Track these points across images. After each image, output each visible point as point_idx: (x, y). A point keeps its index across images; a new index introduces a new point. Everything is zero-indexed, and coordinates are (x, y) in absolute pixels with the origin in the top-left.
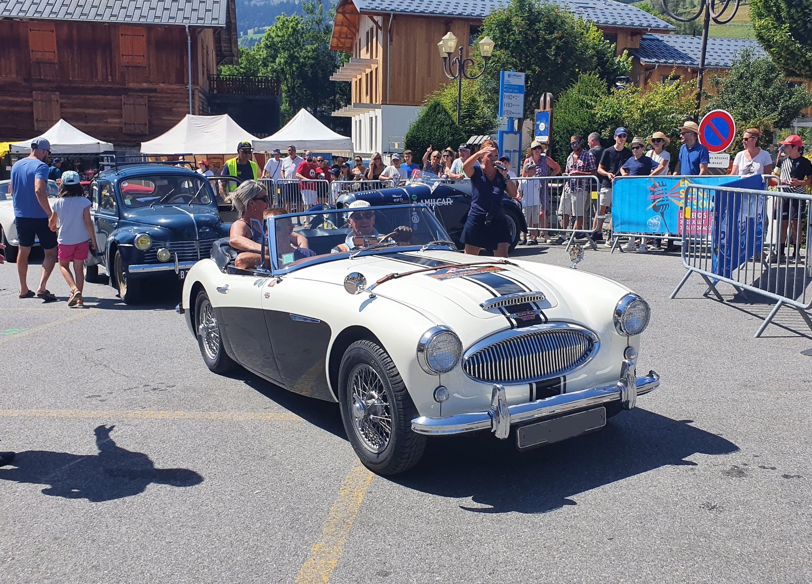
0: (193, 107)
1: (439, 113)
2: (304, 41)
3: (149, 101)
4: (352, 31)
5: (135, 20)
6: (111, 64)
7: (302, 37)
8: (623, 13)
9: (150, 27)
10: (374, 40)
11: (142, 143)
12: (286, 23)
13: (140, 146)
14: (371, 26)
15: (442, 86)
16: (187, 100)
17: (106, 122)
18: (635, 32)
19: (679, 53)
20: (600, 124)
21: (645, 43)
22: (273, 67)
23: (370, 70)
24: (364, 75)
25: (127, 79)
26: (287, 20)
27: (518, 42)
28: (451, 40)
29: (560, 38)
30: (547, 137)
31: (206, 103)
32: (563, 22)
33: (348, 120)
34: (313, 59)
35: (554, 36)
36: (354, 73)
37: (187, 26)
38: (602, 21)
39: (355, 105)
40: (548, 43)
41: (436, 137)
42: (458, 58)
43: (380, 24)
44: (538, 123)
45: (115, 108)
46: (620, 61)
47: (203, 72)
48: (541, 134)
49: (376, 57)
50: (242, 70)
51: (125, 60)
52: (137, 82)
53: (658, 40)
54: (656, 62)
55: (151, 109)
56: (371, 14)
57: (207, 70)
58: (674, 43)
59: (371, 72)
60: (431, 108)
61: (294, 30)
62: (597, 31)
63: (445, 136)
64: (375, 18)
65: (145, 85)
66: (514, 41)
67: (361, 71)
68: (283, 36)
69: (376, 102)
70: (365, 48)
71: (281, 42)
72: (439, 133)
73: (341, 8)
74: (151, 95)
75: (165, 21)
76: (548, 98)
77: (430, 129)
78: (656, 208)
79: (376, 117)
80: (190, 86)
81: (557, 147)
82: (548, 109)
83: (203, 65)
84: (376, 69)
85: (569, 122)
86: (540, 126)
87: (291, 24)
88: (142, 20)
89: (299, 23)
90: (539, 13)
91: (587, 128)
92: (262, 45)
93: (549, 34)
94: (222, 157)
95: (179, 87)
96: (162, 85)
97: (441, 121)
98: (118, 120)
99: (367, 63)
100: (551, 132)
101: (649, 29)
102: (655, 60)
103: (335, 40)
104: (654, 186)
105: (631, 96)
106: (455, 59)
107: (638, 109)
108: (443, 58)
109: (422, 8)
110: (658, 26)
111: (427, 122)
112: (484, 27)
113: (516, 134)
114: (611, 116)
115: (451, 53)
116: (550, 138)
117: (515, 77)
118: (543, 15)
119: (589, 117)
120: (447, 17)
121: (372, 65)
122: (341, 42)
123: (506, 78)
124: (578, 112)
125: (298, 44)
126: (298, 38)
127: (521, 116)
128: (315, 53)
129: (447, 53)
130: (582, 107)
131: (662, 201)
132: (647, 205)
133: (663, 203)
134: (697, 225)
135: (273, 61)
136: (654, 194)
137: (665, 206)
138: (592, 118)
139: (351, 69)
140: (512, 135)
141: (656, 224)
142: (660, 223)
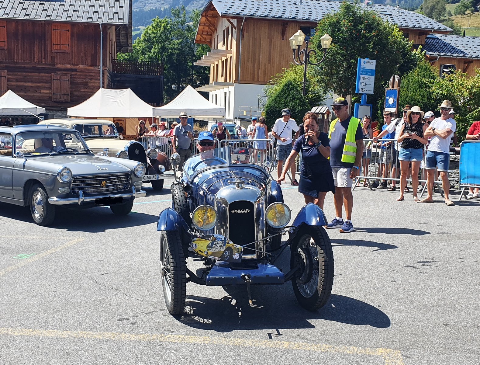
0: (103, 83)
1: (291, 90)
2: (171, 37)
3: (71, 78)
4: (212, 30)
5: (64, 19)
6: (45, 50)
7: (170, 34)
8: (413, 19)
9: (74, 24)
10: (230, 36)
11: (68, 108)
12: (159, 23)
13: (67, 109)
14: (227, 26)
16: (98, 78)
17: (40, 93)
18: (422, 33)
19: (454, 49)
20: (435, 100)
21: (429, 41)
23: (225, 58)
24: (220, 62)
25: (55, 61)
26: (160, 21)
27: (345, 38)
28: (300, 36)
29: (377, 36)
30: (395, 109)
31: (110, 80)
32: (378, 24)
33: (208, 93)
34: (178, 49)
35: (373, 33)
36: (213, 60)
37: (100, 24)
38: (399, 24)
39: (213, 84)
40: (368, 40)
42: (304, 50)
43: (235, 24)
44: (387, 98)
45: (46, 82)
46: (416, 53)
47: (110, 57)
48: (390, 106)
49: (231, 48)
50: (127, 57)
51: (55, 48)
52: (63, 64)
53: (438, 38)
54: (438, 55)
55: (72, 83)
56: (228, 17)
57: (112, 56)
58: (451, 41)
59: (227, 60)
60: (285, 86)
61: (165, 28)
62: (399, 31)
63: (296, 107)
64: (231, 20)
65: (68, 66)
66: (342, 37)
67: (217, 59)
68: (157, 32)
69: (230, 81)
70: (222, 42)
71: (155, 37)
72: (292, 104)
73: (205, 13)
74: (73, 73)
75: (84, 20)
76: (396, 80)
77: (284, 101)
79: (230, 92)
80: (101, 68)
82: (396, 87)
83: (110, 52)
84: (231, 57)
85: (411, 98)
86: (389, 100)
87: (163, 25)
88: (69, 19)
89: (168, 24)
90: (361, 18)
91: (426, 103)
92: (142, 39)
93: (368, 33)
94: (124, 119)
95: (93, 68)
96: (81, 66)
97: (293, 96)
98: (48, 91)
99: (223, 53)
100: (398, 105)
101: (433, 30)
102: (437, 53)
103: (199, 36)
105: (460, 79)
106: (302, 50)
107: (467, 89)
108: (293, 49)
109: (266, 14)
110: (439, 28)
111: (283, 96)
112: (319, 27)
113: (368, 106)
114: (446, 94)
115: (300, 46)
116: (397, 110)
117: (369, 63)
118: (363, 19)
119: (427, 95)
120: (284, 20)
121: (227, 54)
122: (203, 38)
123: (362, 64)
124: (418, 91)
125: (167, 39)
126: (167, 35)
127: (372, 93)
128: (180, 46)
129: (297, 46)
130: (421, 86)
135: (150, 51)
138: (429, 95)
139: (212, 57)
140: (365, 107)
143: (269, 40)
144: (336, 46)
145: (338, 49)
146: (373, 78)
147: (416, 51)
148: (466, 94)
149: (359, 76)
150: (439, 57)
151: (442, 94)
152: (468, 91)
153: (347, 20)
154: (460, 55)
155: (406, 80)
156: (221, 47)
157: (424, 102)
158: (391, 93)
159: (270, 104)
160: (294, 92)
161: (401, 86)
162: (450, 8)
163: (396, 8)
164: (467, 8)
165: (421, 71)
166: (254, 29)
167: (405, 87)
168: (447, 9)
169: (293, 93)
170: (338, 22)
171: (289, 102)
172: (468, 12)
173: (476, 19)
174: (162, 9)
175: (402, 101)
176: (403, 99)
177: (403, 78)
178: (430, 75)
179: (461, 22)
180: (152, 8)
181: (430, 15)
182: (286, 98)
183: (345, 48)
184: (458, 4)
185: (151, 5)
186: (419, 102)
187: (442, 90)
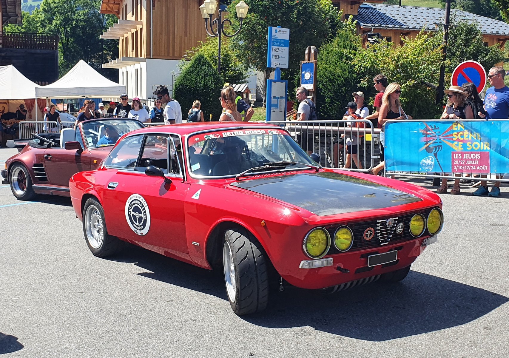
1: (203, 65)
2: (76, 7)
10: (139, 5)
18: (354, 2)
20: (359, 74)
22: (50, 28)
23: (135, 30)
24: (130, 34)
27: (265, 7)
28: (212, 3)
29: (301, 4)
30: (312, 85)
33: (118, 70)
34: (84, 21)
35: (297, 2)
36: (121, 33)
39: (123, 59)
40: (290, 8)
41: (202, 85)
42: (217, 19)
44: (303, 72)
48: (306, 82)
49: (141, 19)
50: (23, 30)
53: (372, 8)
54: (372, 26)
58: (385, 11)
59: (137, 32)
60: (196, 60)
63: (209, 85)
66: (261, 6)
67: (126, 31)
69: (141, 56)
70: (131, 12)
71: (57, 7)
72: (204, 82)
76: (312, 51)
77: (195, 78)
78: (429, 149)
79: (141, 69)
82: (312, 60)
84: (141, 29)
85: (331, 73)
86: (305, 75)
91: (348, 77)
92: (41, 9)
93: (291, 1)
97: (205, 72)
99: (133, 24)
100: (316, 81)
102: (371, 24)
103: (105, 5)
104: (427, 130)
105: (385, 49)
106: (215, 20)
107: (393, 61)
108: (204, 19)
111: (193, 72)
113: (282, 82)
114: (369, 67)
115: (212, 14)
116: (316, 87)
117: (281, 32)
119: (349, 68)
121: (137, 26)
122: (109, 7)
123: (273, 33)
124: (338, 63)
125: (71, 9)
126: (71, 5)
128: (86, 17)
129: (209, 14)
130: (341, 58)
131: (435, 143)
132: (419, 147)
133: (437, 144)
134: (471, 165)
135: (50, 23)
136: (427, 137)
137: (438, 148)
138: (351, 68)
139: (119, 29)
140: (278, 84)
141: (430, 164)
142: (433, 163)
143: (184, 9)
144: (256, 15)
145: (258, 19)
146: (287, 49)
147: (347, 21)
148: (391, 67)
149: (270, 48)
150: (373, 28)
151: (364, 67)
152: (394, 62)
154: (396, 26)
155: (325, 51)
156: (130, 17)
157: (345, 76)
158: (307, 67)
159: (179, 81)
160: (207, 68)
161: (319, 59)
165: (341, 41)
167: (324, 59)
169: (205, 68)
171: (201, 80)
175: (320, 76)
176: (321, 73)
177: (322, 49)
178: (351, 45)
182: (198, 74)
186: (339, 76)
187: (365, 62)
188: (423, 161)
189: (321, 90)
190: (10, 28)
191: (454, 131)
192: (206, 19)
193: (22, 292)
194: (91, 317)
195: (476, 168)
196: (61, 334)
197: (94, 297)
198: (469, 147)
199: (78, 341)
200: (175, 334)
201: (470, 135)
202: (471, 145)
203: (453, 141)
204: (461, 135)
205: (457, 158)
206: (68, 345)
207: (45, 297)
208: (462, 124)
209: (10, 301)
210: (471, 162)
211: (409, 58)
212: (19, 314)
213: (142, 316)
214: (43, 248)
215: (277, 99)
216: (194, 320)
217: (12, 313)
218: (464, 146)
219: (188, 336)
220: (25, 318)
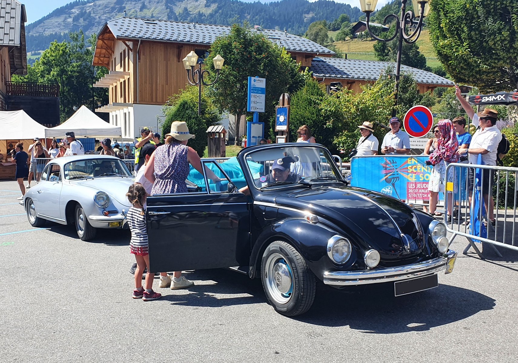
1: (187, 109)
2: (71, 60)
4: (109, 53)
7: (69, 57)
8: (299, 43)
10: (127, 59)
12: (58, 47)
14: (123, 49)
15: (180, 92)
18: (308, 56)
19: (338, 70)
20: (324, 117)
21: (315, 63)
22: (48, 78)
23: (123, 80)
24: (119, 83)
26: (58, 45)
27: (237, 60)
28: (193, 57)
29: (267, 58)
30: (286, 126)
31: (4, 102)
32: (267, 46)
33: (108, 114)
34: (78, 72)
35: (263, 55)
36: (111, 82)
38: (287, 47)
39: (113, 104)
40: (258, 61)
42: (198, 70)
43: (131, 47)
44: (278, 116)
46: (303, 74)
47: (2, 79)
48: (281, 124)
49: (129, 70)
50: (26, 80)
53: (323, 61)
56: (124, 40)
57: (5, 78)
58: (334, 64)
59: (125, 81)
60: (181, 105)
61: (64, 52)
62: (287, 54)
63: (192, 126)
64: (127, 42)
66: (234, 59)
67: (116, 81)
68: (56, 56)
69: (129, 102)
70: (120, 64)
71: (54, 60)
73: (101, 36)
76: (286, 97)
78: (388, 181)
79: (129, 113)
81: (292, 134)
82: (286, 105)
83: (2, 74)
84: (129, 79)
85: (301, 116)
86: (280, 118)
87: (62, 48)
89: (67, 47)
90: (251, 40)
91: (315, 120)
92: (40, 62)
93: (259, 55)
97: (189, 115)
99: (121, 75)
100: (289, 123)
101: (318, 53)
102: (323, 75)
103: (97, 58)
104: (386, 164)
105: (346, 96)
106: (196, 71)
107: (354, 105)
108: (187, 70)
109: (161, 37)
110: (324, 52)
111: (179, 116)
112: (212, 49)
113: (260, 124)
114: (334, 111)
115: (194, 66)
116: (288, 127)
117: (259, 82)
118: (254, 41)
119: (316, 112)
120: (179, 43)
121: (125, 76)
122: (101, 60)
123: (252, 82)
124: (307, 108)
125: (67, 62)
126: (66, 58)
127: (263, 111)
128: (79, 68)
129: (191, 66)
130: (310, 104)
131: (393, 175)
132: (380, 178)
133: (394, 176)
134: (423, 193)
135: (49, 74)
136: (386, 170)
137: (395, 179)
138: (318, 112)
139: (110, 79)
140: (257, 125)
141: (389, 192)
142: (391, 191)
143: (165, 62)
144: (228, 67)
145: (230, 71)
146: (263, 96)
147: (304, 72)
148: (353, 110)
149: (250, 94)
150: (324, 78)
151: (330, 111)
152: (355, 107)
153: (238, 42)
154: (343, 76)
155: (295, 98)
156: (118, 69)
157: (313, 119)
158: (281, 111)
159: (167, 123)
160: (190, 111)
161: (291, 104)
162: (332, 34)
163: (284, 33)
164: (347, 35)
165: (310, 89)
166: (150, 52)
167: (295, 105)
168: (330, 36)
170: (230, 44)
172: (347, 38)
173: (355, 45)
174: (62, 34)
175: (292, 119)
176: (293, 116)
177: (293, 96)
178: (318, 92)
179: (342, 47)
180: (52, 33)
181: (315, 40)
182: (182, 117)
183: (237, 70)
184: (339, 31)
185: (51, 30)
186: (308, 119)
187: (330, 107)
188: (383, 189)
189: (293, 130)
190: (15, 79)
191: (408, 165)
192: (188, 70)
193: (68, 303)
194: (133, 323)
195: (427, 195)
196: (111, 337)
197: (131, 306)
198: (421, 178)
199: (128, 343)
200: (208, 336)
201: (423, 168)
202: (423, 176)
203: (408, 173)
204: (415, 168)
205: (411, 187)
206: (120, 346)
207: (89, 307)
208: (416, 159)
209: (60, 311)
210: (423, 191)
211: (367, 104)
212: (71, 321)
213: (176, 322)
214: (76, 265)
215: (255, 139)
216: (221, 325)
217: (65, 320)
218: (417, 177)
219: (219, 338)
220: (77, 324)
